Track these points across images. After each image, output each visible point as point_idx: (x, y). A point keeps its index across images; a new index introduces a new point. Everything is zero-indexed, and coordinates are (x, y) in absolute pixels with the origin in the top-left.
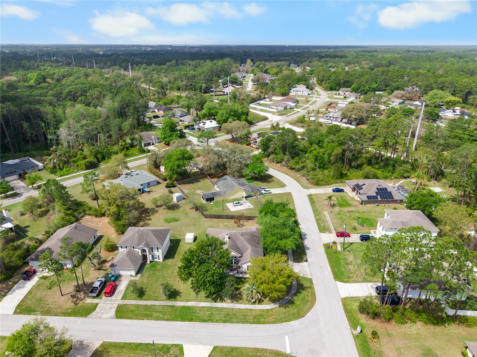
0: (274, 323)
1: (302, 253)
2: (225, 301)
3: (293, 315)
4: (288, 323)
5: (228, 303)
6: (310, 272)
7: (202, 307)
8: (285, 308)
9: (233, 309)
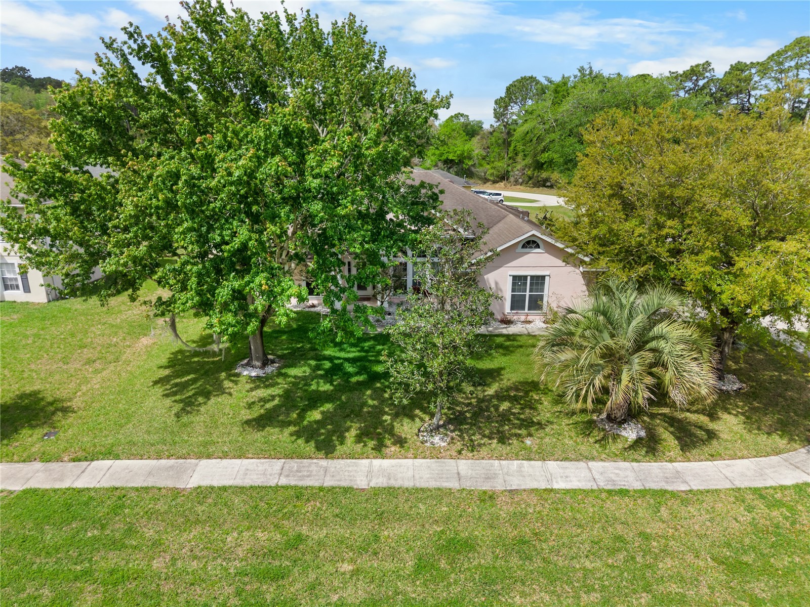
2: (401, 442)
5: (435, 454)
7: (202, 493)
9: (489, 497)
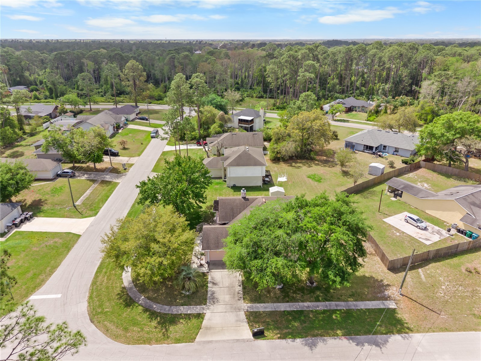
0: (94, 283)
1: (285, 331)
3: (101, 306)
4: (87, 298)
6: (217, 341)
8: (119, 294)
